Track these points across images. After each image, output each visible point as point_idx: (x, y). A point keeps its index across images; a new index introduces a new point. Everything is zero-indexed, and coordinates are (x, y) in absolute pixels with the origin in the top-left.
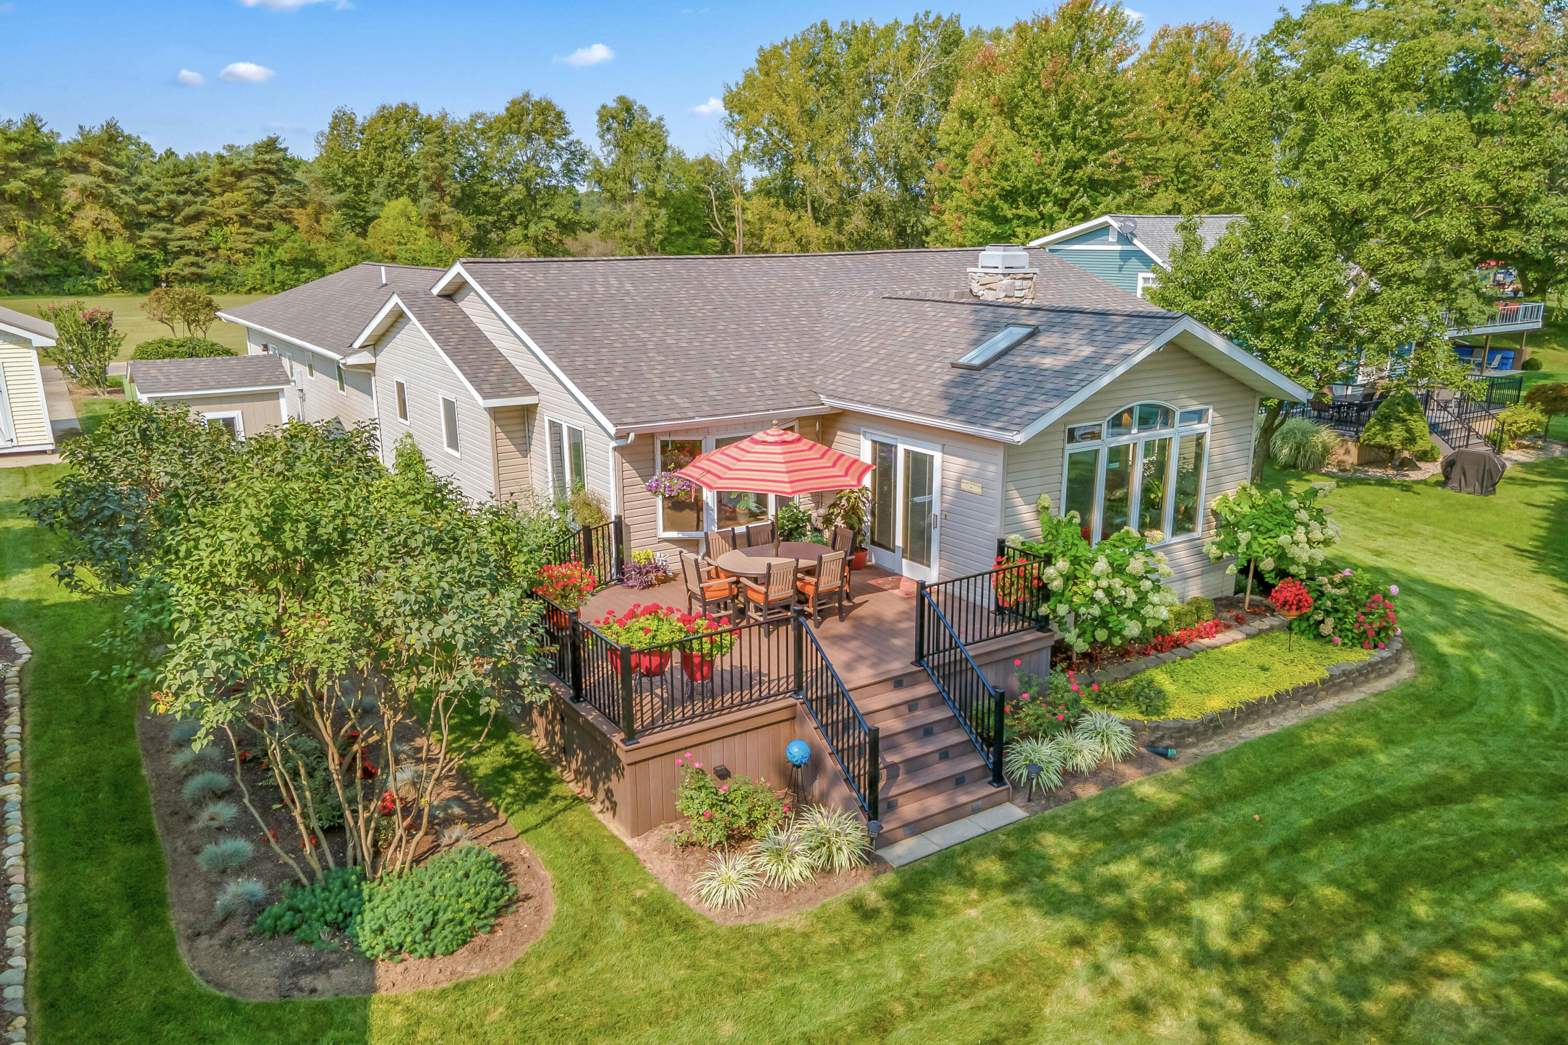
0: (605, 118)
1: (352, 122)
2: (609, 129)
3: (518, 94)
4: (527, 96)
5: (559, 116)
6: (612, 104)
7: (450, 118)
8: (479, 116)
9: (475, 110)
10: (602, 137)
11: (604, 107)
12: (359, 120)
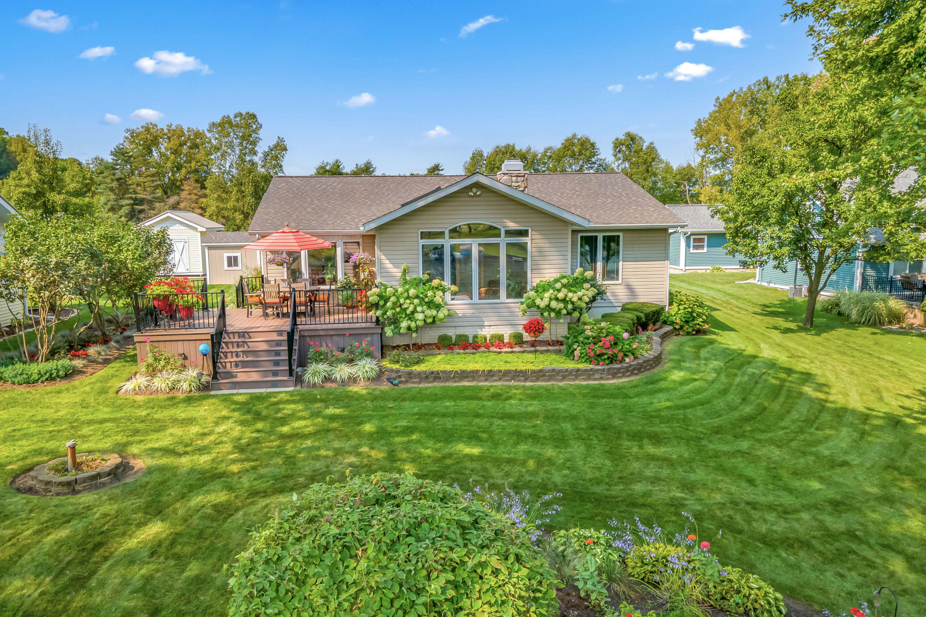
0: (618, 144)
1: (482, 156)
2: (619, 151)
3: (570, 135)
4: (575, 135)
5: (593, 145)
6: (622, 137)
7: (532, 150)
8: (550, 148)
9: (547, 146)
10: (615, 156)
11: (617, 139)
12: (485, 155)
